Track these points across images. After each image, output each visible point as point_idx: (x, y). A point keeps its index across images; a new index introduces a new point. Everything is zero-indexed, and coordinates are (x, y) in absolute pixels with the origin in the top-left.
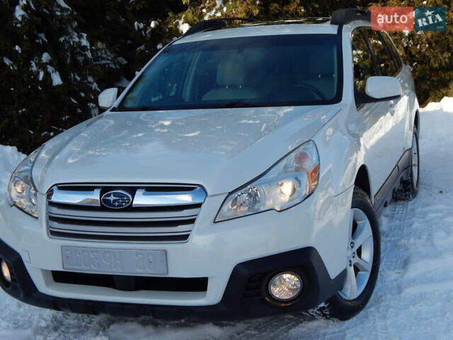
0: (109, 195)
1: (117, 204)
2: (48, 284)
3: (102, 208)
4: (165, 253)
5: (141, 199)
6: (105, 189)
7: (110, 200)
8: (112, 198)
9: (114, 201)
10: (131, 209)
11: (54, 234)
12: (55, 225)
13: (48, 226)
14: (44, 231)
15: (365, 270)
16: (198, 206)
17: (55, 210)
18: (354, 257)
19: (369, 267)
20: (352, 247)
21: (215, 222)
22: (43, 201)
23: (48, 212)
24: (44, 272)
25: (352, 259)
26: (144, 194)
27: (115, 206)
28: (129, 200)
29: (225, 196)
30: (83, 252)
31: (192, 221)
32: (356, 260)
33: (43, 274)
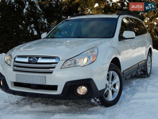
0: (31, 59)
1: (33, 61)
2: (12, 87)
3: (29, 63)
4: (45, 77)
5: (40, 60)
6: (30, 57)
7: (31, 60)
8: (32, 60)
9: (32, 61)
10: (37, 63)
11: (15, 70)
12: (15, 68)
13: (13, 68)
14: (12, 70)
15: (116, 92)
16: (57, 63)
17: (16, 63)
18: (112, 87)
19: (118, 92)
20: (111, 84)
21: (61, 68)
22: (13, 60)
23: (14, 64)
24: (11, 82)
25: (111, 88)
26: (41, 59)
27: (32, 62)
28: (36, 60)
29: (65, 61)
30: (22, 76)
31: (54, 68)
32: (113, 88)
33: (11, 83)
